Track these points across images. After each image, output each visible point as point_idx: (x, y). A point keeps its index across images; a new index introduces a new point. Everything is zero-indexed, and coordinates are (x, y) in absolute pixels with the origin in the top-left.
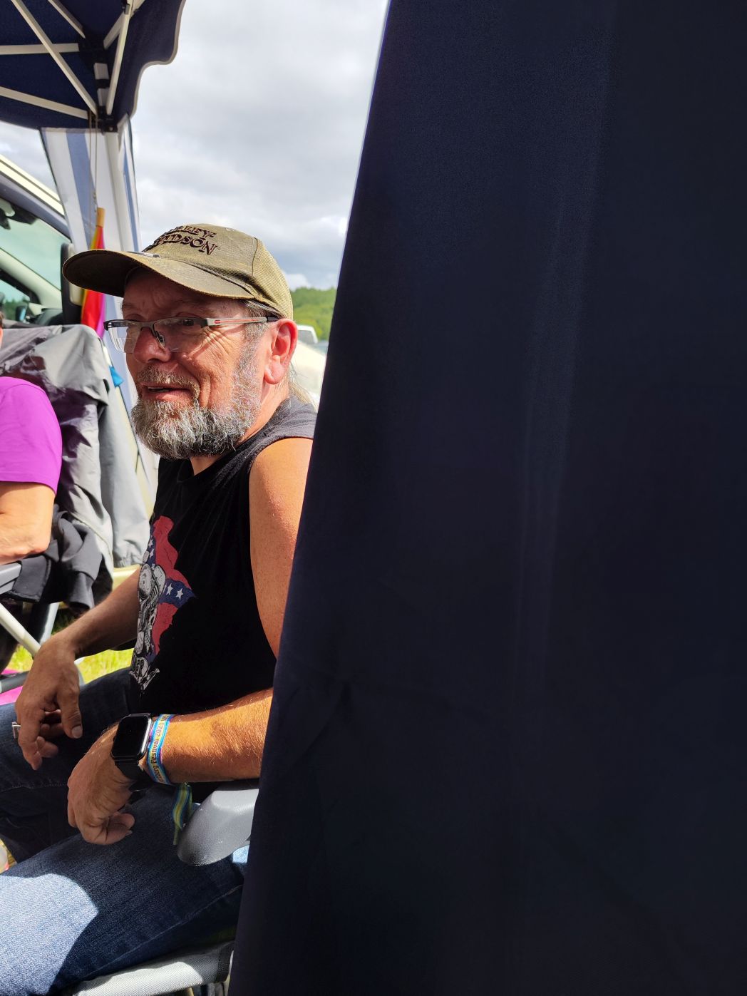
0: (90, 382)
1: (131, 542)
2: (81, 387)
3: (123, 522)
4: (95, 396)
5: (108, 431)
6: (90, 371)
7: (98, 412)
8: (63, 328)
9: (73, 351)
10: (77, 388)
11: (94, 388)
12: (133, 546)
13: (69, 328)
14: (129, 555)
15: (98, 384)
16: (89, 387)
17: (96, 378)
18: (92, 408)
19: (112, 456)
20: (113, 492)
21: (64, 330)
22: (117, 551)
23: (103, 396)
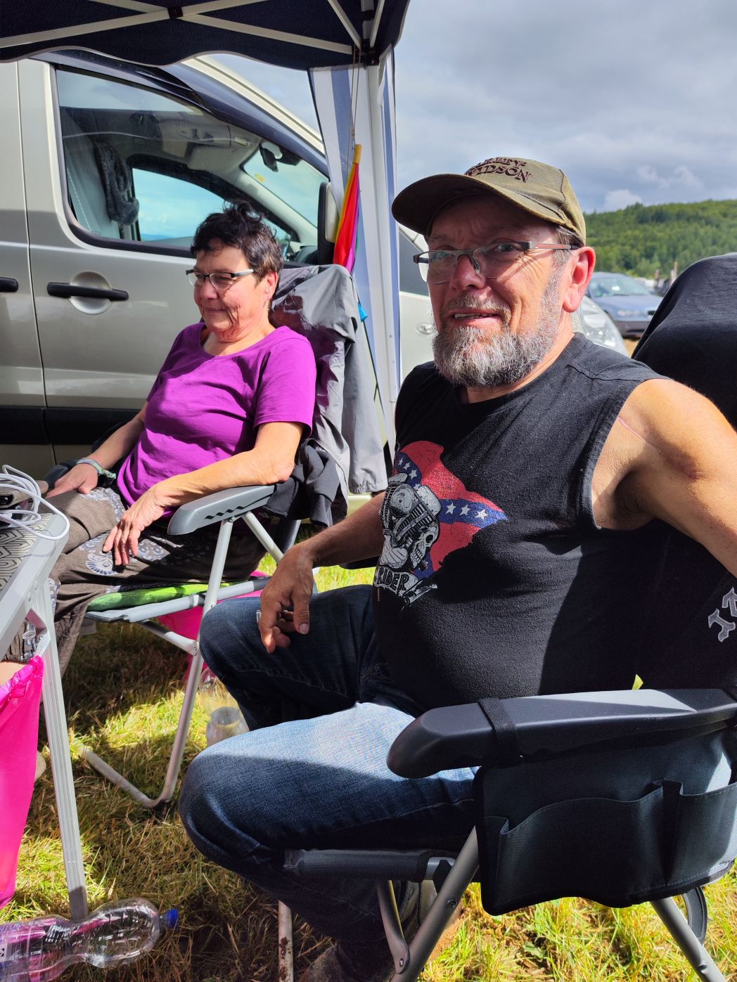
0: (340, 320)
1: (368, 471)
2: (332, 325)
3: (362, 453)
4: (344, 333)
5: (353, 367)
6: (341, 310)
7: (346, 349)
8: (320, 268)
9: (327, 291)
10: (329, 326)
11: (343, 326)
12: (368, 475)
13: (325, 269)
14: (365, 483)
15: (347, 322)
16: (338, 324)
17: (345, 316)
18: (340, 345)
19: (356, 391)
20: (355, 424)
21: (321, 270)
22: (355, 478)
23: (351, 334)
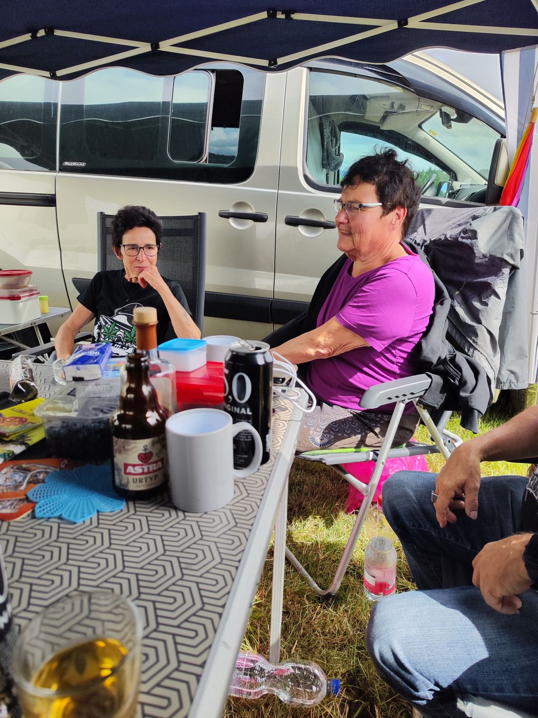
0: (509, 251)
1: (512, 372)
2: (502, 255)
3: (510, 356)
4: (511, 262)
5: (514, 288)
6: (511, 243)
7: (510, 273)
8: (495, 208)
9: (500, 227)
10: (499, 255)
11: (512, 256)
12: (512, 375)
13: (499, 208)
14: (508, 381)
15: (516, 253)
16: (508, 255)
17: (515, 248)
18: (506, 271)
19: (513, 307)
20: (507, 334)
21: (495, 210)
22: (500, 377)
23: (517, 262)
